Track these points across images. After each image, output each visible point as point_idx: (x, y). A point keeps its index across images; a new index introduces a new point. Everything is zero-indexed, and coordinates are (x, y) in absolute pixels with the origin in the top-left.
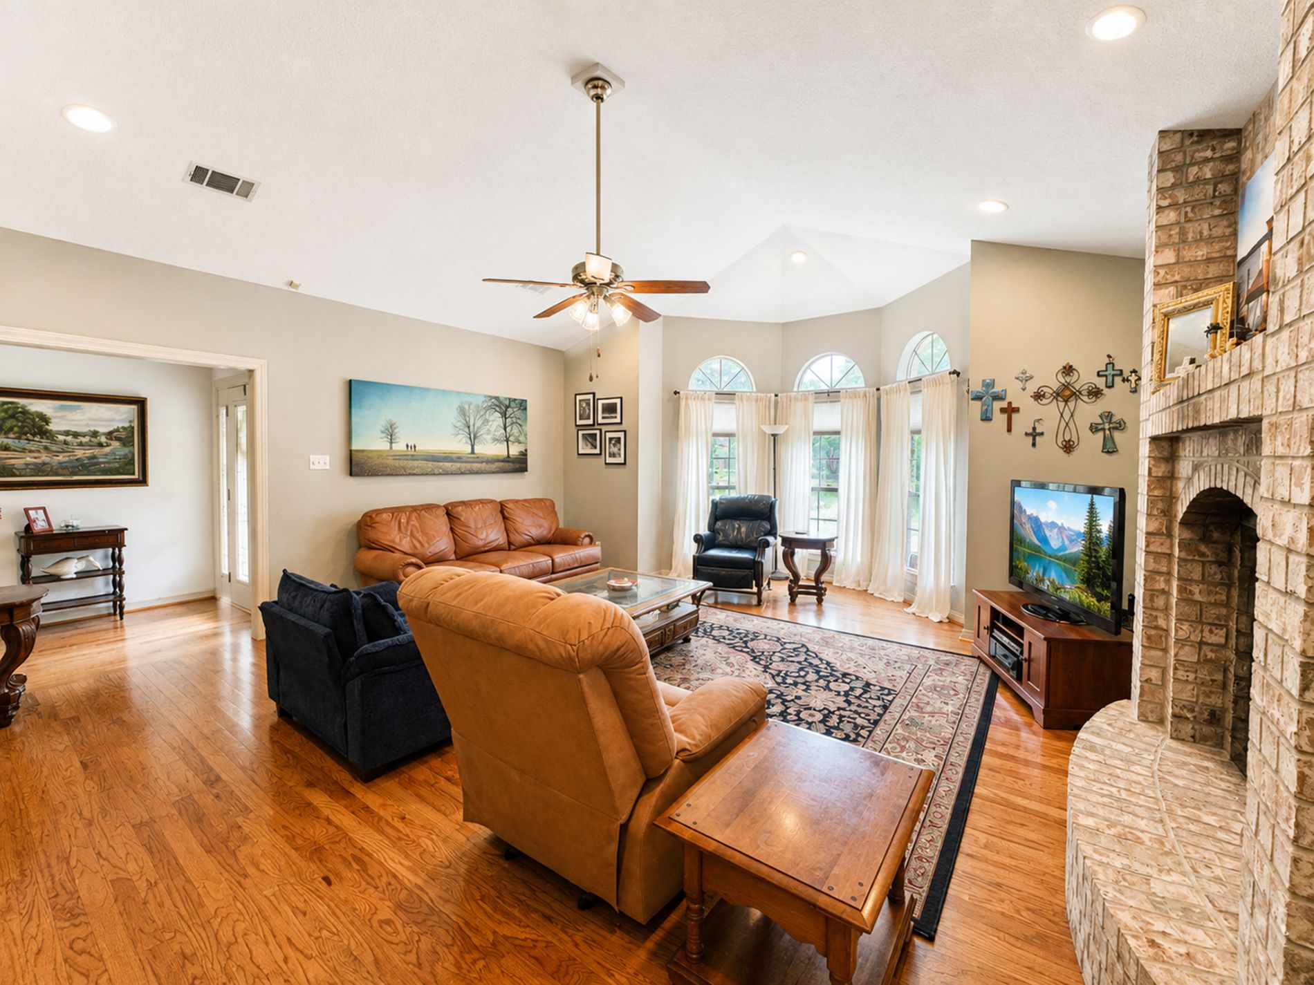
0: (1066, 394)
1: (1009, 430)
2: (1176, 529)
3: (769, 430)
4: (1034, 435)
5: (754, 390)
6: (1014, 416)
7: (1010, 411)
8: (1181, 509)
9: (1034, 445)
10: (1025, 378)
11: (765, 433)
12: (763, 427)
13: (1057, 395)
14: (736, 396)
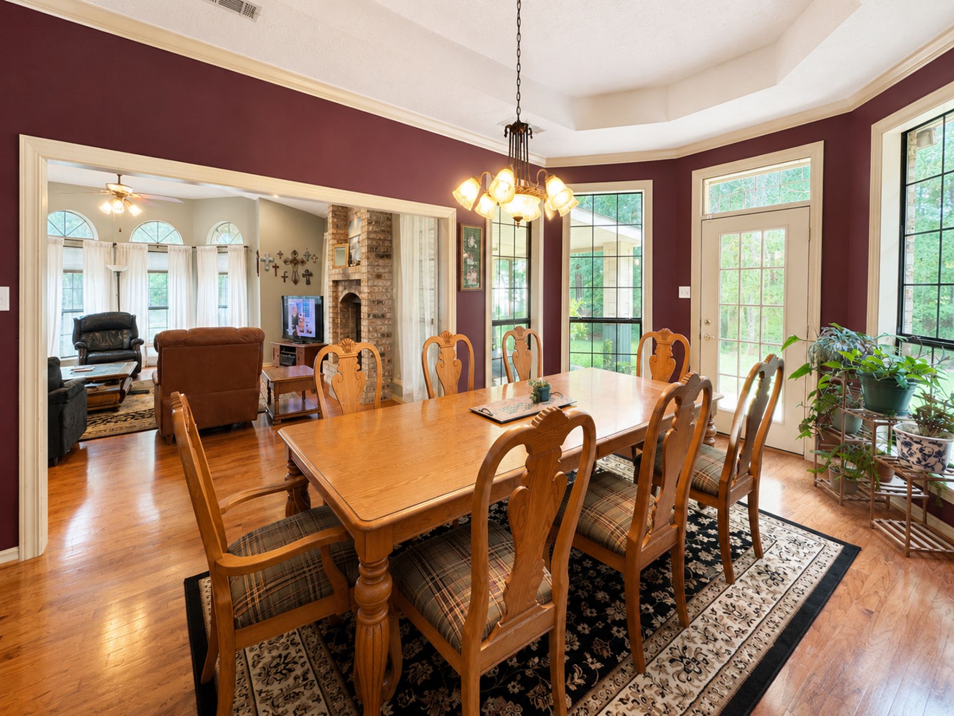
0: (295, 262)
1: (276, 275)
2: (339, 304)
3: (114, 268)
4: (284, 277)
5: (96, 238)
6: (278, 269)
7: (276, 267)
8: (340, 299)
9: (285, 281)
10: (280, 254)
11: (111, 271)
12: (108, 266)
13: (291, 262)
14: (83, 243)
